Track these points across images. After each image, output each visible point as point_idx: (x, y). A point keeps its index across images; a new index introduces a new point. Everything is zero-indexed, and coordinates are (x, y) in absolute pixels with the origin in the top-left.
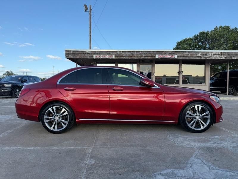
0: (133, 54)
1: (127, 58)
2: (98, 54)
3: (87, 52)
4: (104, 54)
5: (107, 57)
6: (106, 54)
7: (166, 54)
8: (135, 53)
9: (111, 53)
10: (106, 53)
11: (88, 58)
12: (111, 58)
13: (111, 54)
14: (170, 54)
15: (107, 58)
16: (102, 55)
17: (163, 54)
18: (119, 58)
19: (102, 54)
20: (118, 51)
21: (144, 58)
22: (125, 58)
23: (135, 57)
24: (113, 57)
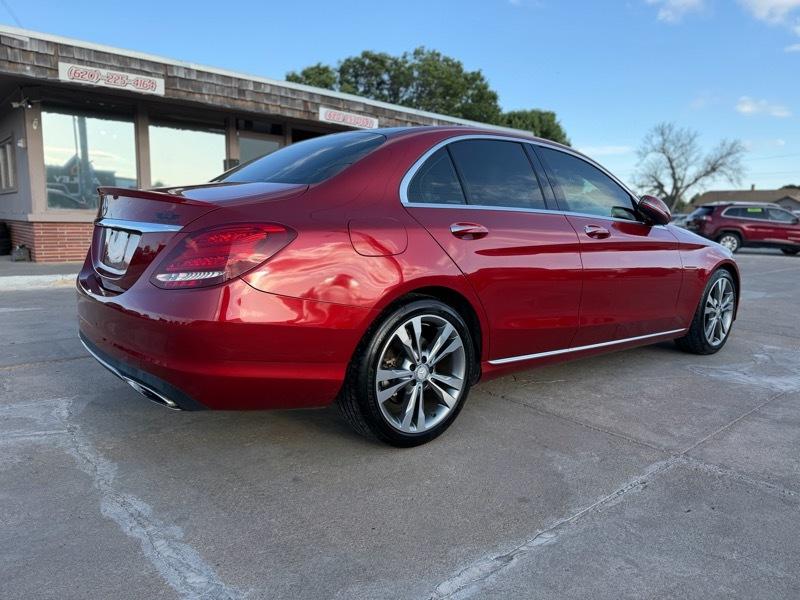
0: (242, 92)
1: (218, 102)
2: (81, 62)
3: (21, 43)
4: (112, 67)
5: (131, 83)
6: (122, 70)
7: (349, 110)
8: (247, 85)
9: (147, 69)
10: (125, 63)
11: (29, 72)
12: (150, 91)
13: (148, 74)
14: (359, 112)
15: (130, 87)
16: (104, 72)
17: (339, 109)
18: (183, 96)
19: (104, 66)
20: (178, 67)
21: (279, 112)
22: (207, 100)
23: (247, 105)
24: (159, 88)
